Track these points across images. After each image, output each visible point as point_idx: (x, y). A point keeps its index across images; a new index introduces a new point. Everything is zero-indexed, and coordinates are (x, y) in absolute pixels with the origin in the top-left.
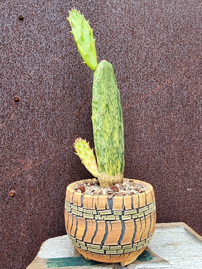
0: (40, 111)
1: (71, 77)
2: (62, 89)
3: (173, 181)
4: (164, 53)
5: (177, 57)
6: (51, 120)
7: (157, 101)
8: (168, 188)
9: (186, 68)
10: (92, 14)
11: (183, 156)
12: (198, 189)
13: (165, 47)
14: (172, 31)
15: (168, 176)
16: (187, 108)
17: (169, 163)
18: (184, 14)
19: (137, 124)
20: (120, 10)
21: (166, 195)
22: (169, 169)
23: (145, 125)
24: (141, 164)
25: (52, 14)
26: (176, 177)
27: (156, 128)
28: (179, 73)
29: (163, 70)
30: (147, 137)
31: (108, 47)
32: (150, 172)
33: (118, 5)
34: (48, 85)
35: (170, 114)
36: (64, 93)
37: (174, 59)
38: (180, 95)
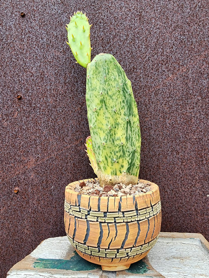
0: (42, 108)
1: (72, 72)
2: (63, 84)
3: (190, 185)
4: (179, 37)
5: (195, 40)
7: (170, 93)
8: (183, 193)
13: (179, 30)
14: (188, 10)
15: (182, 179)
17: (184, 164)
21: (181, 200)
22: (185, 171)
23: (154, 120)
24: (150, 165)
25: (53, 7)
26: (192, 181)
27: (168, 125)
28: (197, 59)
29: (177, 57)
30: (158, 135)
31: (112, 37)
32: (161, 174)
34: (50, 81)
35: (186, 108)
36: (65, 89)
37: (191, 43)
38: (198, 85)
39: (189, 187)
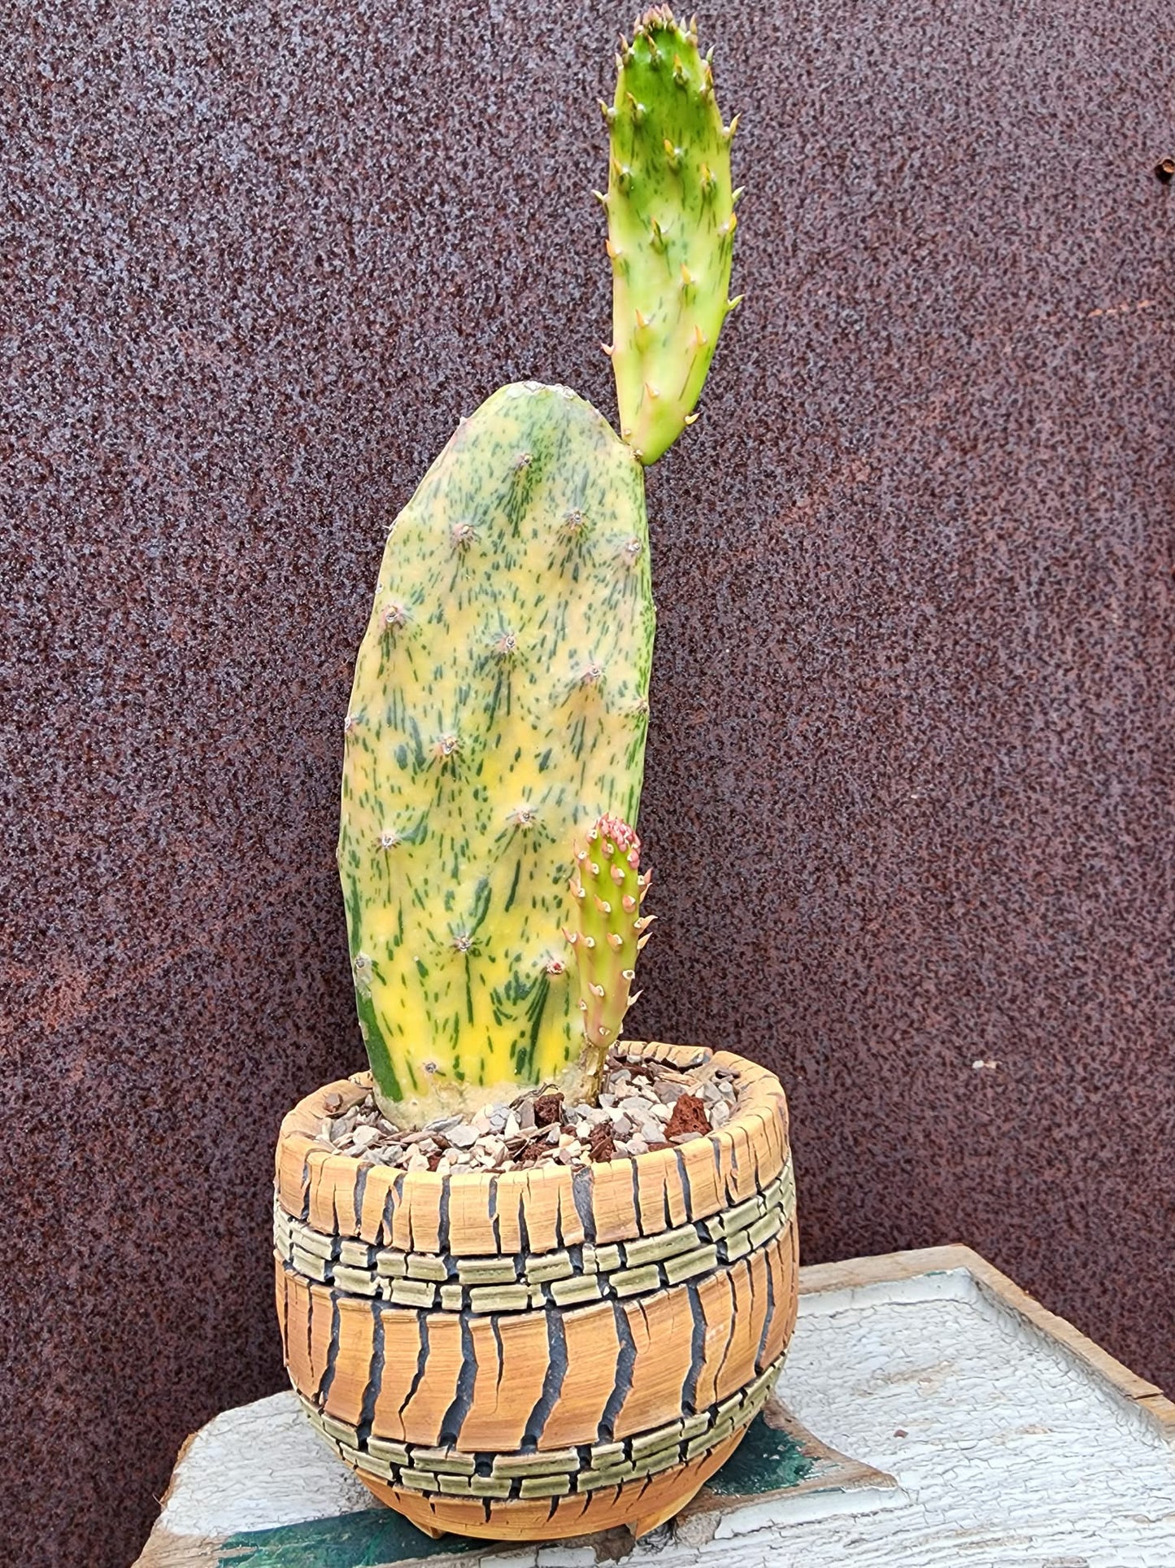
0: (120, 669)
1: (297, 462)
2: (247, 533)
3: (902, 1025)
4: (830, 312)
5: (901, 331)
6: (191, 722)
7: (799, 586)
9: (952, 392)
10: (406, 80)
11: (945, 887)
12: (1028, 1056)
13: (832, 275)
14: (868, 184)
16: (960, 618)
18: (932, 84)
19: (694, 719)
20: (570, 58)
23: (734, 721)
25: (161, 77)
27: (798, 741)
28: (912, 421)
29: (826, 410)
30: (752, 793)
31: (507, 281)
33: (558, 29)
34: (161, 513)
35: (873, 657)
36: (259, 556)
37: (885, 344)
38: (922, 548)
39: (897, 1037)
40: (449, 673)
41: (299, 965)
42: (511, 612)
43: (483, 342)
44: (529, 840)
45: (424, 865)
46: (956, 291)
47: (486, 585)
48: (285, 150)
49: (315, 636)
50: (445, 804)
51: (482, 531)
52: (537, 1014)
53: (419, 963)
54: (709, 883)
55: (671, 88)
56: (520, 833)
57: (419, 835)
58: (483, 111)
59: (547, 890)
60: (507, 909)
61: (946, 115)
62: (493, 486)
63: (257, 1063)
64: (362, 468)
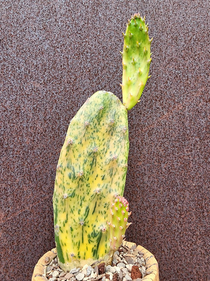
0: (16, 149)
1: (54, 107)
2: (43, 122)
5: (191, 75)
6: (29, 161)
7: (165, 133)
8: (182, 252)
10: (81, 29)
11: (202, 208)
13: (174, 63)
14: (183, 43)
15: (181, 235)
16: (206, 141)
17: (183, 216)
18: (198, 21)
19: (139, 164)
20: (115, 22)
21: (180, 262)
22: (184, 225)
23: (148, 165)
24: (144, 218)
25: (33, 33)
26: (193, 237)
27: (164, 170)
28: (193, 95)
29: (172, 93)
31: (100, 68)
32: (157, 230)
33: (113, 17)
34: (26, 118)
35: (183, 150)
36: (45, 126)
37: (187, 78)
38: (196, 125)
40: (82, 156)
41: (47, 216)
42: (97, 142)
43: (94, 81)
44: (99, 197)
45: (73, 202)
46: (205, 65)
47: (92, 136)
48: (56, 45)
49: (55, 143)
50: (80, 188)
51: (92, 123)
52: (99, 241)
53: (71, 228)
54: (141, 203)
55: (139, 30)
56: (97, 195)
57: (73, 195)
58: (96, 34)
59: (103, 209)
60: (93, 214)
61: (202, 27)
62: (95, 113)
63: (37, 237)
64: (67, 108)
